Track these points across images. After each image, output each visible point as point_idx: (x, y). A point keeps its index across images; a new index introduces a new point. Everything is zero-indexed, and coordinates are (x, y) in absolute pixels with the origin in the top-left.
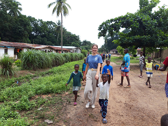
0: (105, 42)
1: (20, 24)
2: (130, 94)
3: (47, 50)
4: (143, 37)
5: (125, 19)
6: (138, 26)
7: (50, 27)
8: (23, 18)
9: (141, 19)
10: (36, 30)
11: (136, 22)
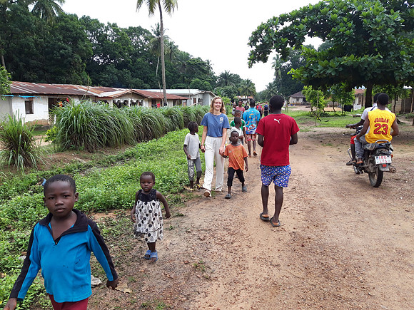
0: (277, 74)
1: (61, 38)
2: (310, 209)
3: (130, 100)
4: (363, 59)
5: (317, 15)
6: (352, 30)
7: (137, 42)
8: (67, 22)
9: (359, 13)
10: (103, 51)
11: (345, 19)
